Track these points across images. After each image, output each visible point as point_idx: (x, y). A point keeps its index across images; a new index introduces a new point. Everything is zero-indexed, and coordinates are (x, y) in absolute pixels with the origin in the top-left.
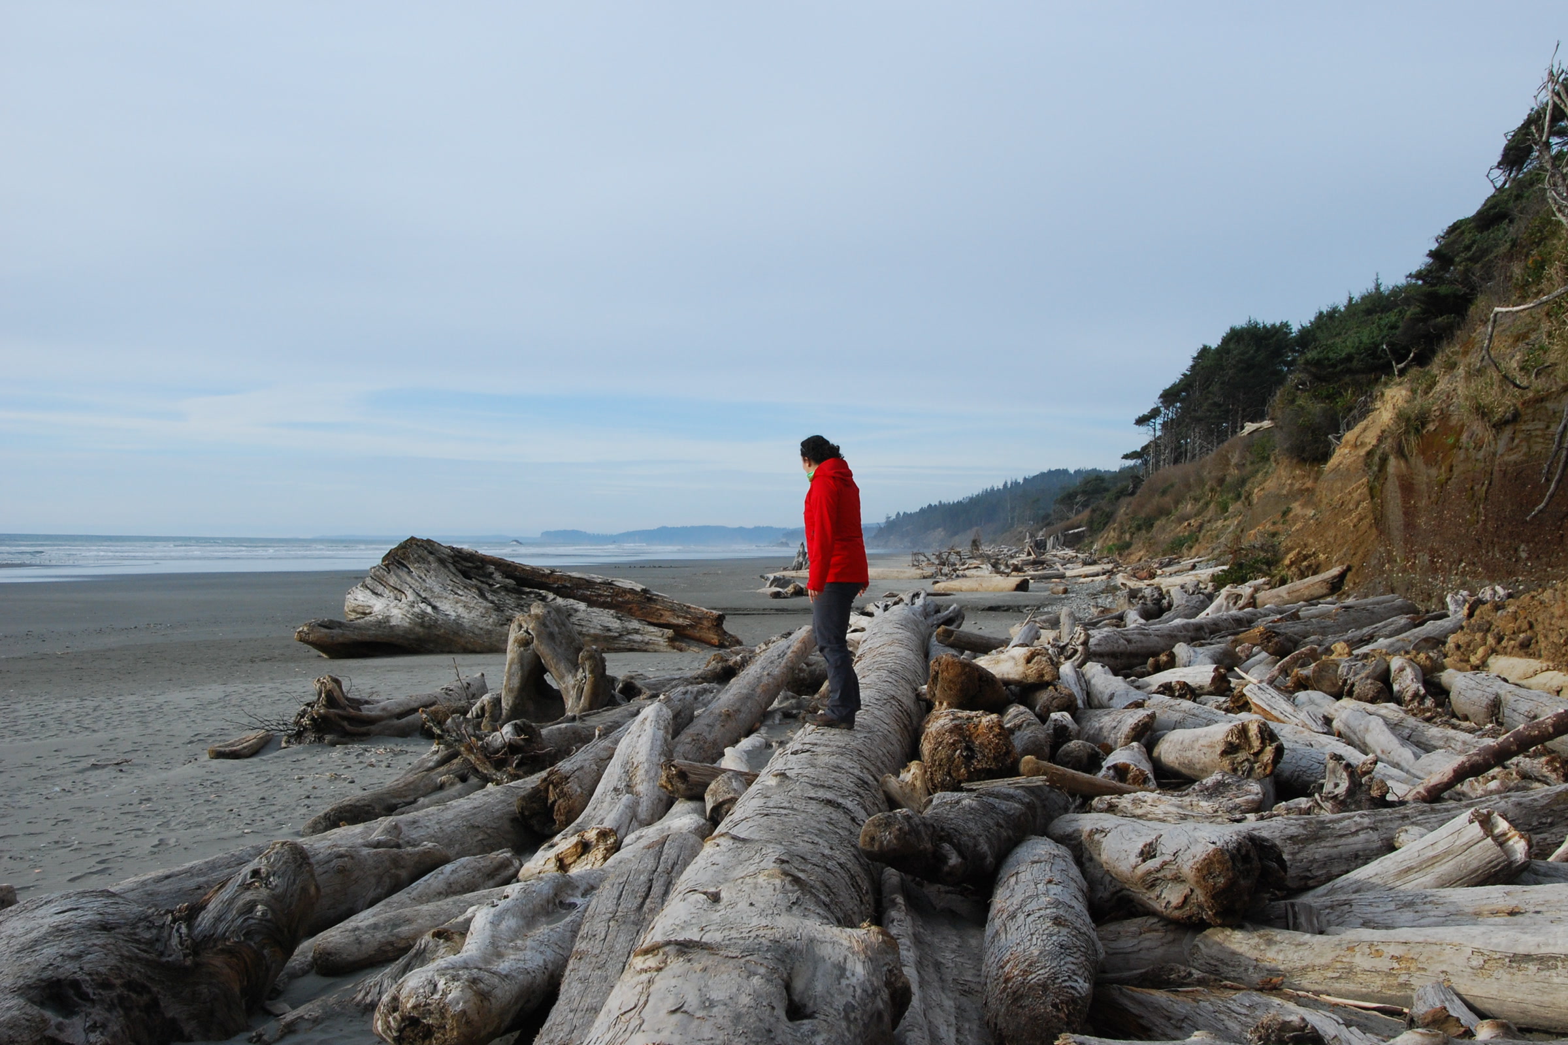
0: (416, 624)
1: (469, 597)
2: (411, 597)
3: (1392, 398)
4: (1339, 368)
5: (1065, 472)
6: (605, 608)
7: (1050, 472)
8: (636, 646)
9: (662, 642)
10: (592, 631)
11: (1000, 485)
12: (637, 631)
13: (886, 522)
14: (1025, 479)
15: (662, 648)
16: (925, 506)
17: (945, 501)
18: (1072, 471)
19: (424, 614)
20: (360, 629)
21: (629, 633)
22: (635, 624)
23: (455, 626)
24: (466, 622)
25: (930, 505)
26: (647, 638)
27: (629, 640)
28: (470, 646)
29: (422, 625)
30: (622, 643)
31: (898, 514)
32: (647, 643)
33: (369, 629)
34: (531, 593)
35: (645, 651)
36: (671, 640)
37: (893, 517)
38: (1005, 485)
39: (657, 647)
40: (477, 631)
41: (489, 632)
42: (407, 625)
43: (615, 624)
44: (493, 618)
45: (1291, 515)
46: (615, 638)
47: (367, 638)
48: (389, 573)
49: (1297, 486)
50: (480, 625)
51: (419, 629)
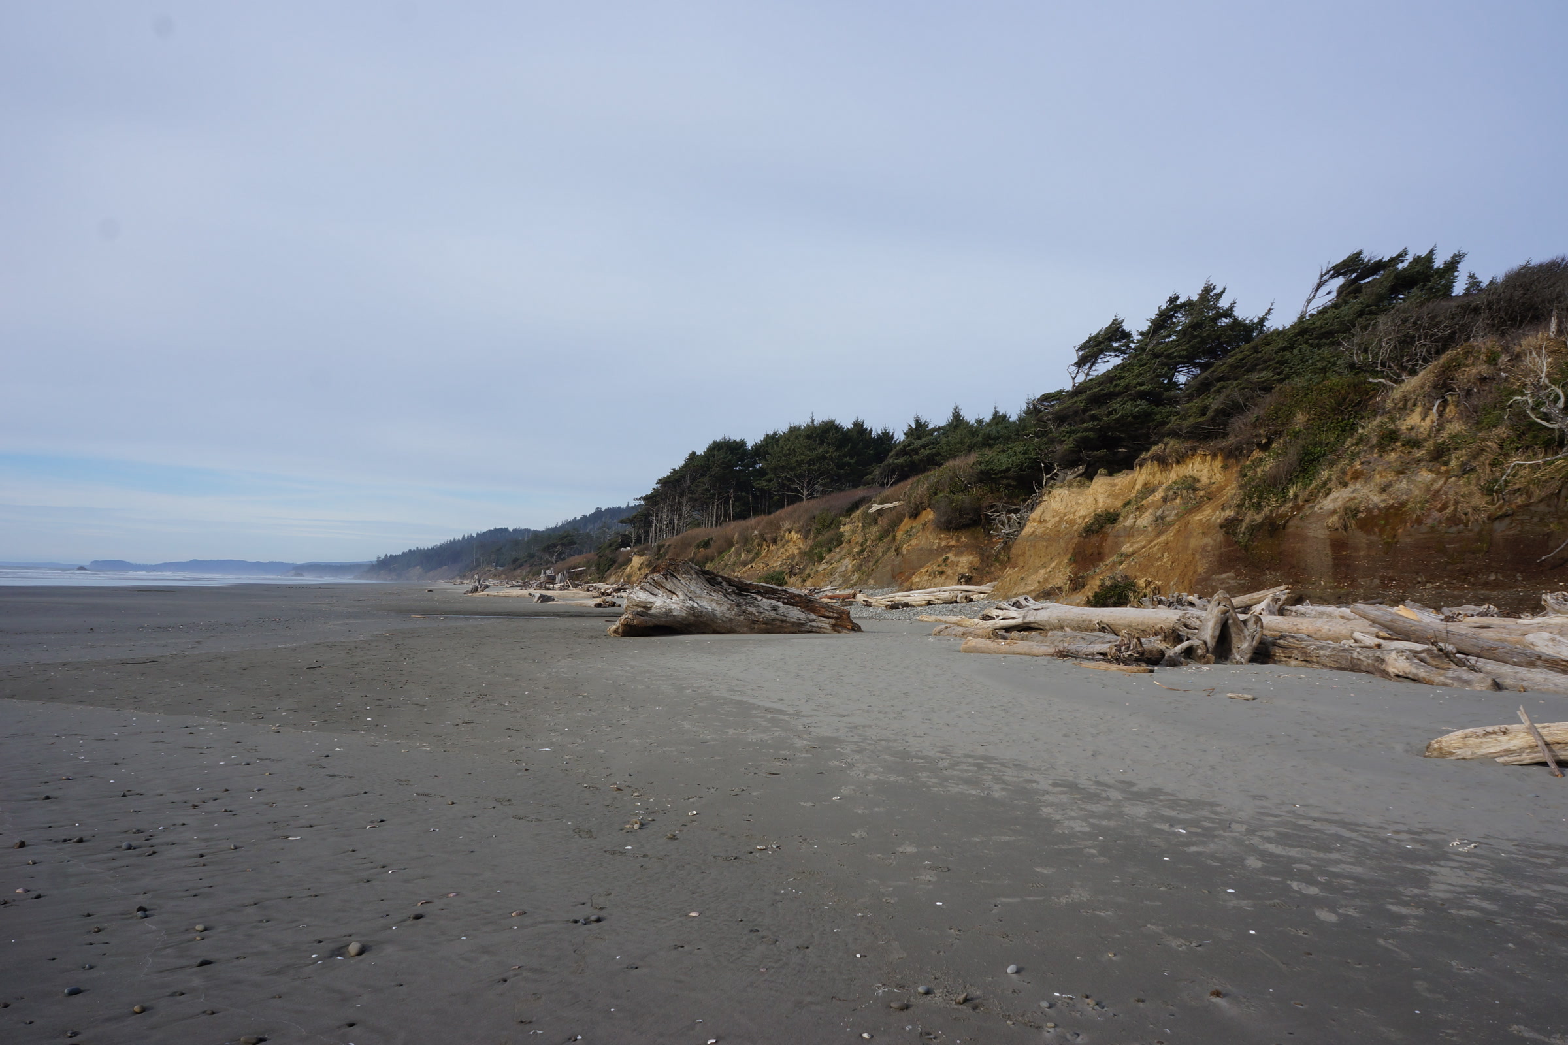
0: (690, 614)
1: (717, 596)
2: (682, 597)
3: (1060, 495)
4: (999, 475)
5: (506, 530)
6: (794, 606)
7: (495, 530)
8: (814, 629)
9: (829, 627)
10: (792, 620)
11: (459, 537)
12: (814, 620)
13: (377, 561)
14: (478, 534)
15: (828, 631)
16: (406, 550)
17: (421, 547)
18: (511, 529)
19: (693, 608)
20: (656, 616)
21: (810, 622)
22: (812, 616)
23: (712, 616)
24: (719, 615)
25: (410, 550)
26: (820, 625)
27: (811, 626)
28: (718, 629)
29: (694, 615)
30: (807, 627)
31: (386, 555)
32: (820, 628)
33: (662, 617)
34: (747, 595)
35: (818, 632)
36: (834, 626)
37: (382, 557)
38: (463, 537)
39: (825, 630)
40: (724, 619)
41: (731, 620)
42: (684, 615)
43: (802, 616)
44: (735, 610)
45: (949, 561)
46: (803, 624)
47: (662, 623)
48: (667, 579)
49: (943, 544)
50: (727, 615)
51: (692, 618)
